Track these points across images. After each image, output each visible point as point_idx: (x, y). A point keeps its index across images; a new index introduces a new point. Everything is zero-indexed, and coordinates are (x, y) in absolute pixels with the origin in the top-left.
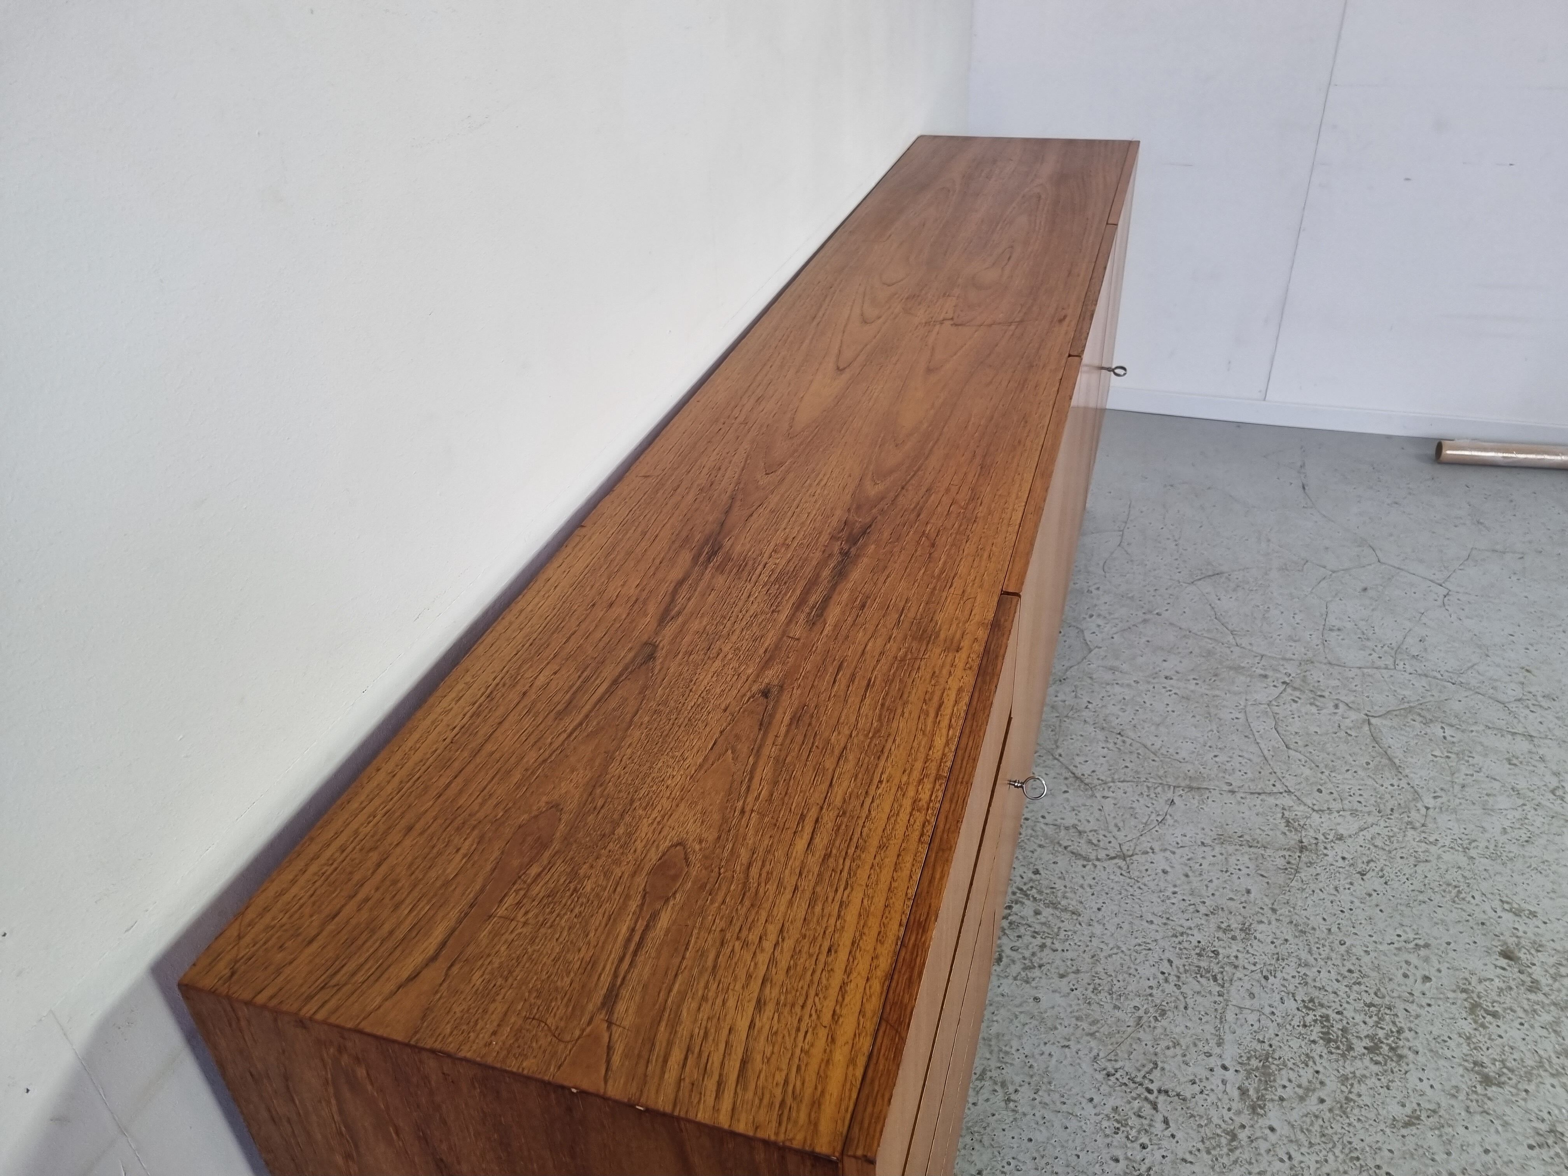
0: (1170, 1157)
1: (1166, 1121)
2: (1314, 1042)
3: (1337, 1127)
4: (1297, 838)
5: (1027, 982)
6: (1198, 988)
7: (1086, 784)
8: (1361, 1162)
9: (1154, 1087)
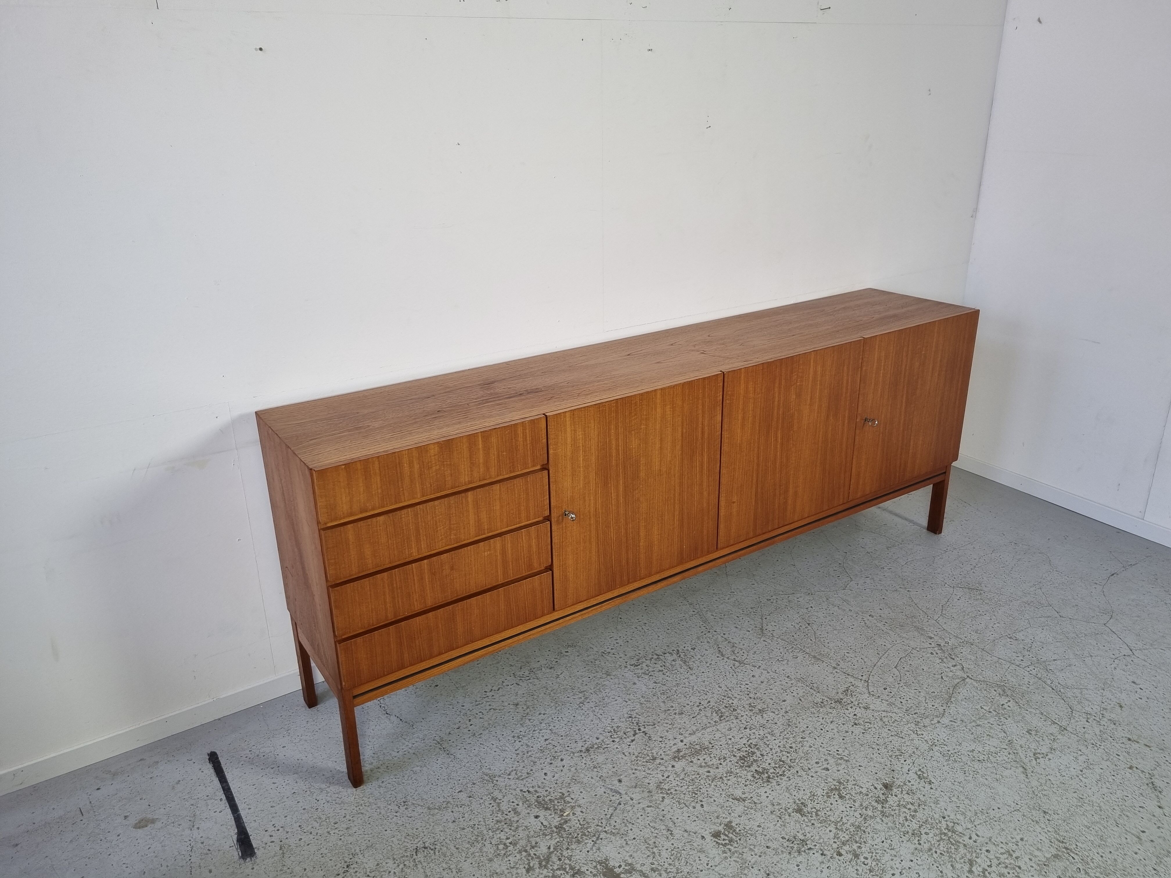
0: (620, 749)
1: (633, 741)
2: (735, 756)
3: (702, 782)
4: (841, 697)
5: (638, 677)
6: (709, 715)
7: (763, 633)
8: (696, 796)
9: (643, 729)
